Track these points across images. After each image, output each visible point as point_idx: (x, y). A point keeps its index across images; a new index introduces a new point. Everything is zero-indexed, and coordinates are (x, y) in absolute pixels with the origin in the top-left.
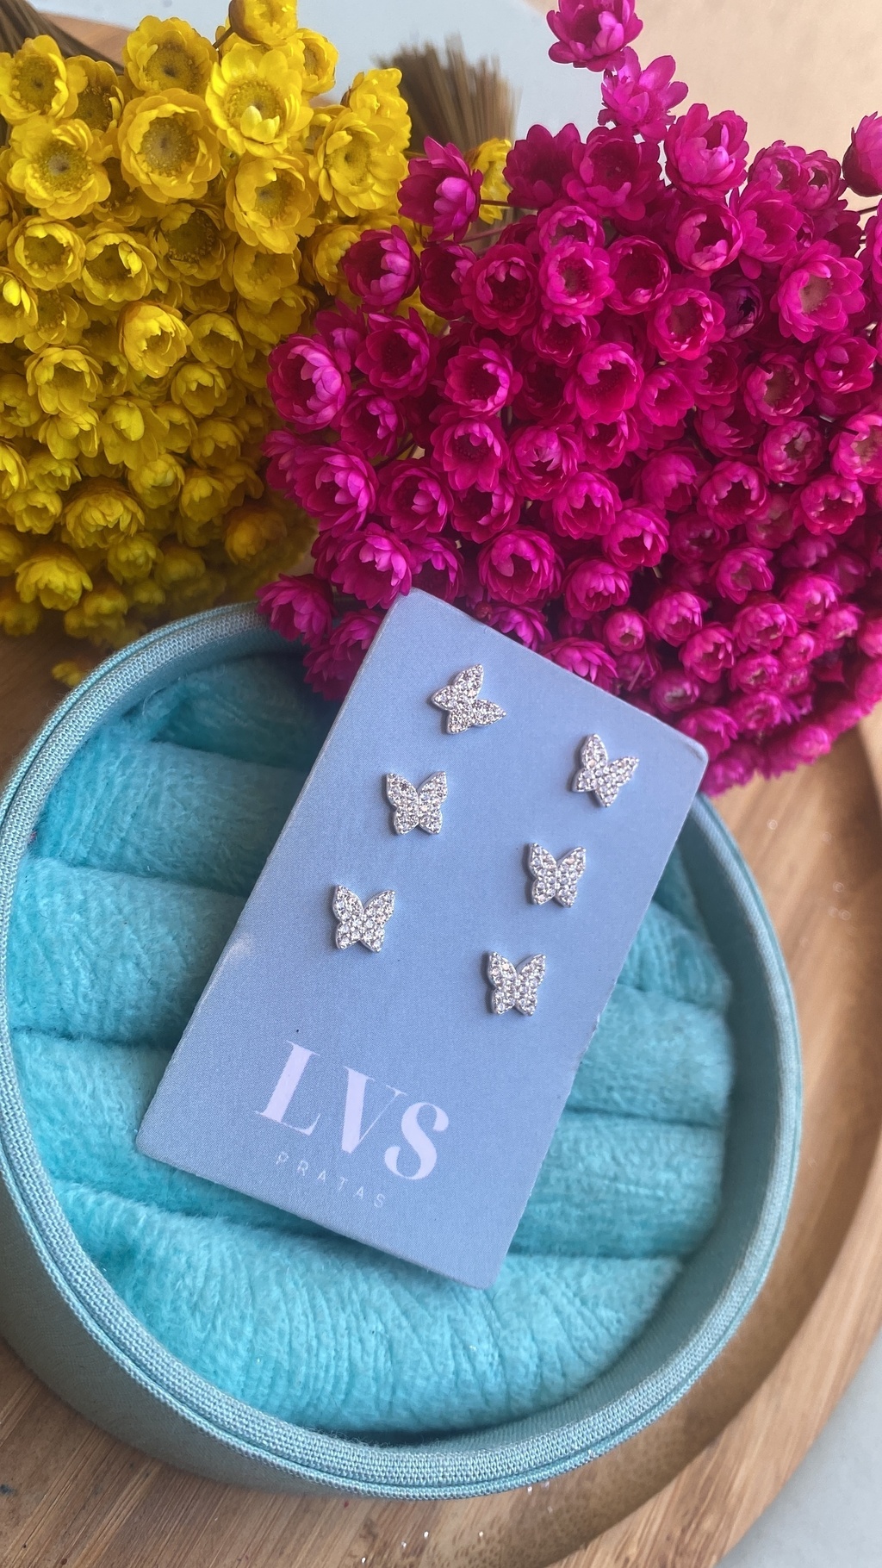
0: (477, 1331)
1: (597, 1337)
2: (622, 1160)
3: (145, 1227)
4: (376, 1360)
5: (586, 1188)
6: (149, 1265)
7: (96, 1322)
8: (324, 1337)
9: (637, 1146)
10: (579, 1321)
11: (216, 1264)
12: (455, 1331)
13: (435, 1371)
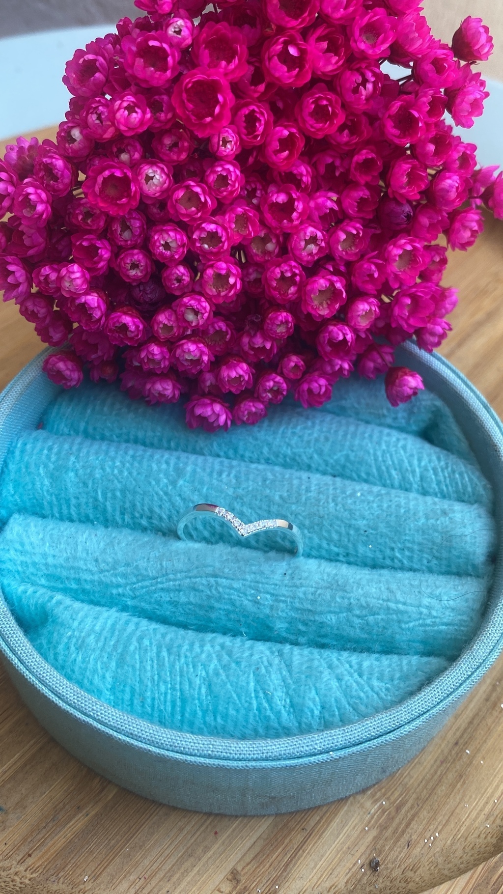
0: (274, 684)
2: (394, 590)
3: (57, 603)
6: (55, 623)
10: (355, 686)
12: (257, 682)
13: (242, 706)
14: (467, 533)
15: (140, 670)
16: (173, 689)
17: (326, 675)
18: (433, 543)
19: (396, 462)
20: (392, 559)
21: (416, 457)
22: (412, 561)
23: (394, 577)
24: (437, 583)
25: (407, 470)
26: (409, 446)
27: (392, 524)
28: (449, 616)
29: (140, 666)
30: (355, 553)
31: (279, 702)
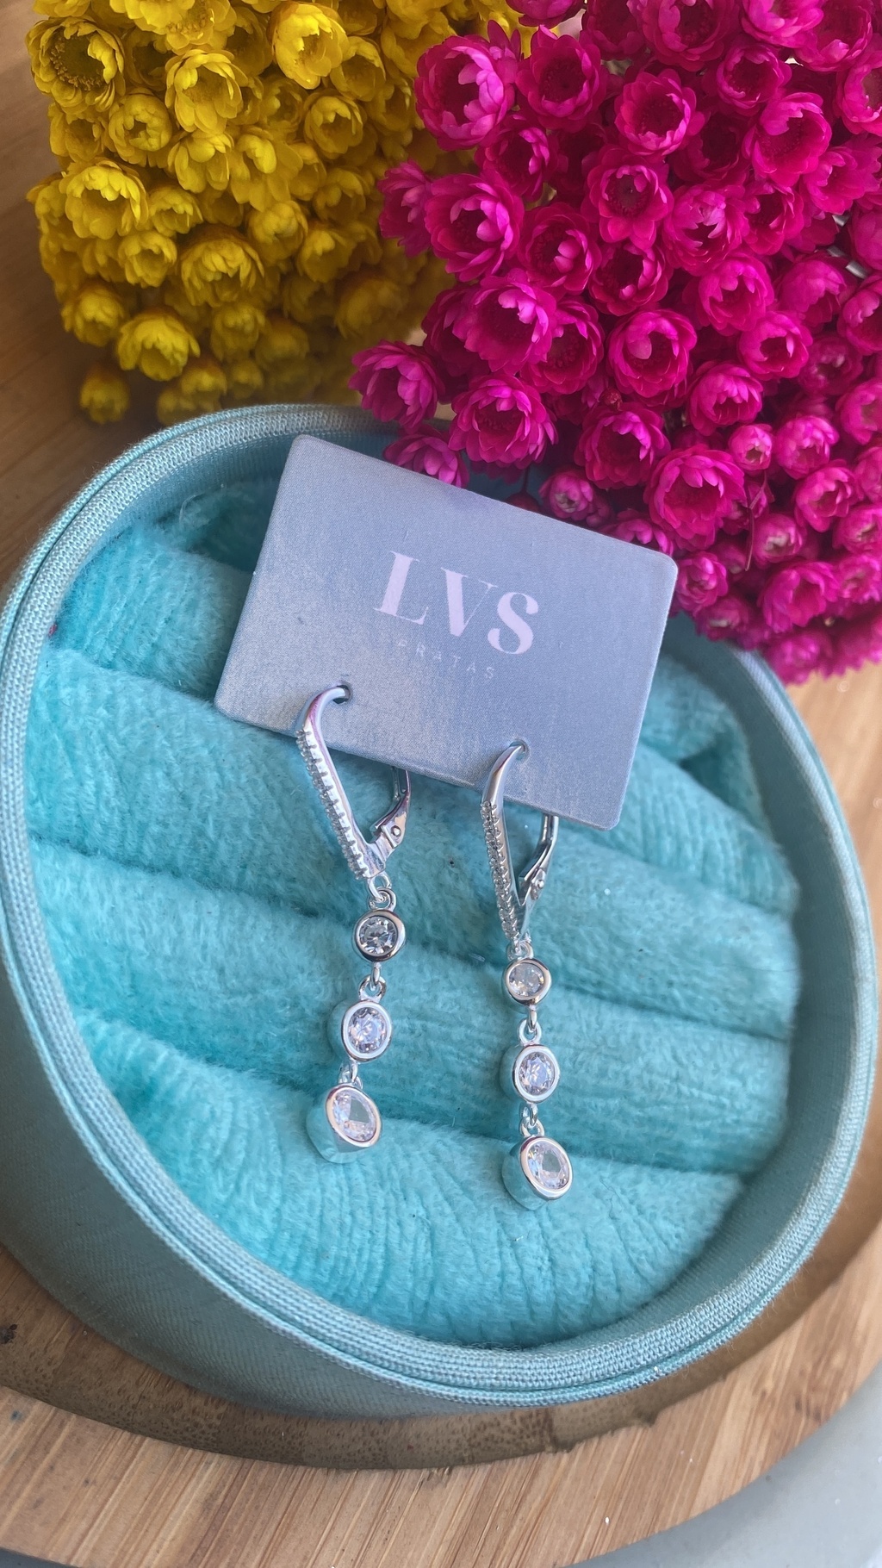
0: (527, 1231)
3: (165, 1065)
4: (415, 1250)
5: (647, 1086)
6: (167, 1109)
7: (109, 1157)
8: (359, 1215)
9: (699, 1048)
10: (637, 1232)
11: (241, 1116)
12: (503, 1225)
13: (479, 1269)
15: (323, 1207)
16: (373, 1241)
20: (665, 1000)
21: (698, 817)
22: (693, 1006)
23: (674, 1032)
25: (686, 838)
27: (678, 941)
28: (755, 1111)
30: (612, 984)
31: (532, 1262)
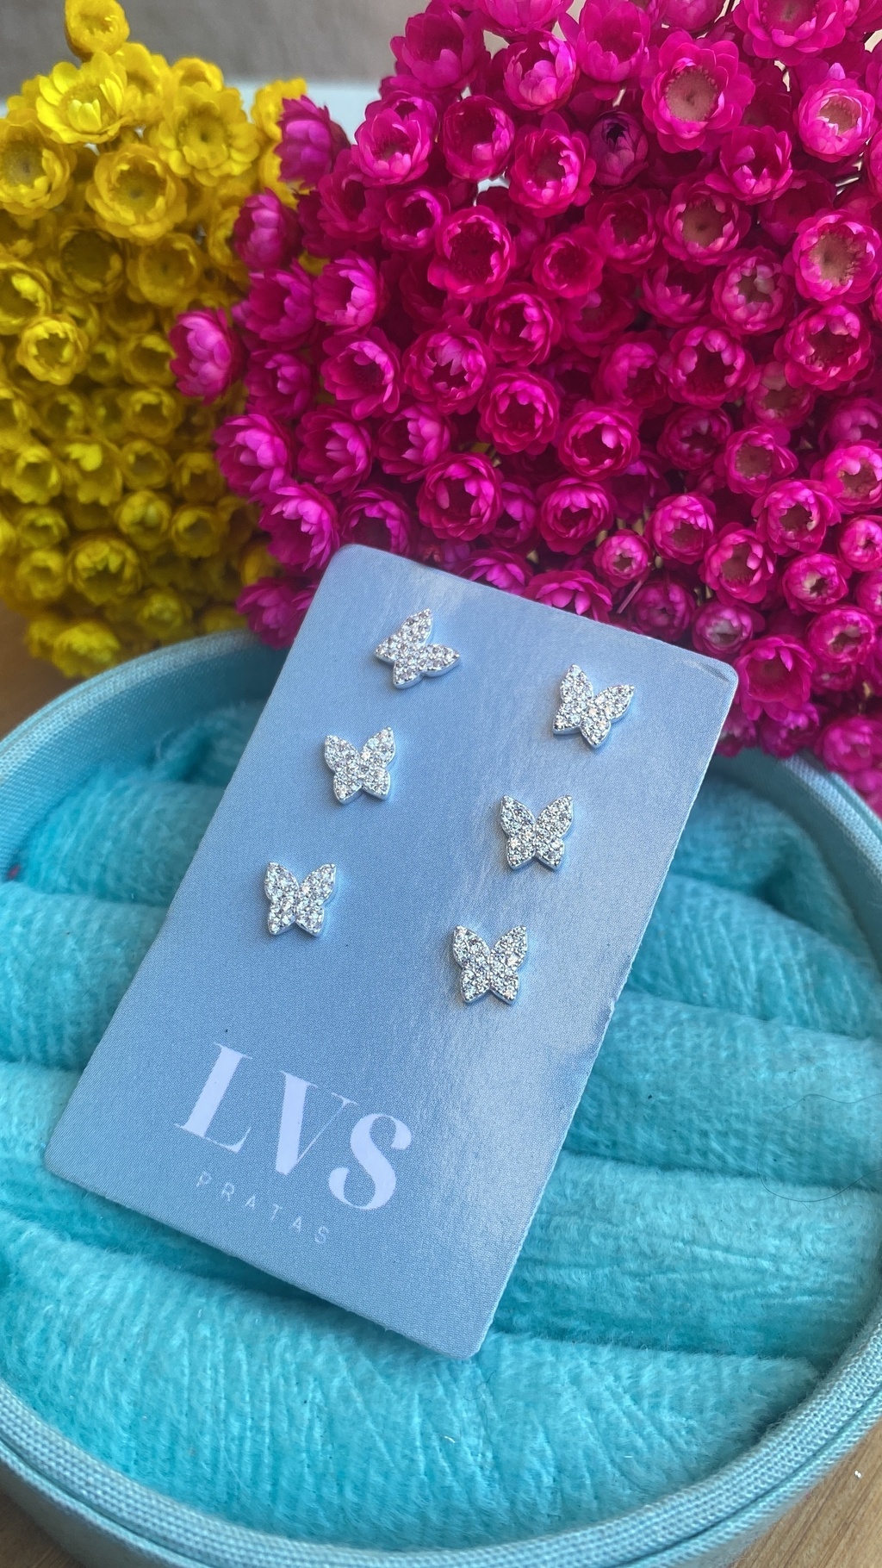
0: (462, 1420)
1: (650, 1448)
2: (707, 1220)
5: (647, 1250)
12: (427, 1415)
13: (397, 1466)
14: (852, 1100)
15: (190, 1390)
16: (257, 1429)
17: (567, 1402)
18: (786, 1120)
19: (710, 952)
20: (704, 1154)
21: (749, 941)
22: (743, 1158)
23: (708, 1190)
24: (793, 1205)
25: (732, 966)
26: (736, 917)
27: (705, 1081)
28: (816, 1276)
29: (191, 1381)
30: (628, 1142)
31: (470, 1458)
